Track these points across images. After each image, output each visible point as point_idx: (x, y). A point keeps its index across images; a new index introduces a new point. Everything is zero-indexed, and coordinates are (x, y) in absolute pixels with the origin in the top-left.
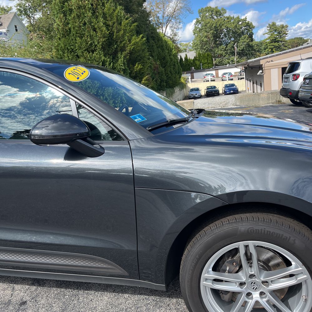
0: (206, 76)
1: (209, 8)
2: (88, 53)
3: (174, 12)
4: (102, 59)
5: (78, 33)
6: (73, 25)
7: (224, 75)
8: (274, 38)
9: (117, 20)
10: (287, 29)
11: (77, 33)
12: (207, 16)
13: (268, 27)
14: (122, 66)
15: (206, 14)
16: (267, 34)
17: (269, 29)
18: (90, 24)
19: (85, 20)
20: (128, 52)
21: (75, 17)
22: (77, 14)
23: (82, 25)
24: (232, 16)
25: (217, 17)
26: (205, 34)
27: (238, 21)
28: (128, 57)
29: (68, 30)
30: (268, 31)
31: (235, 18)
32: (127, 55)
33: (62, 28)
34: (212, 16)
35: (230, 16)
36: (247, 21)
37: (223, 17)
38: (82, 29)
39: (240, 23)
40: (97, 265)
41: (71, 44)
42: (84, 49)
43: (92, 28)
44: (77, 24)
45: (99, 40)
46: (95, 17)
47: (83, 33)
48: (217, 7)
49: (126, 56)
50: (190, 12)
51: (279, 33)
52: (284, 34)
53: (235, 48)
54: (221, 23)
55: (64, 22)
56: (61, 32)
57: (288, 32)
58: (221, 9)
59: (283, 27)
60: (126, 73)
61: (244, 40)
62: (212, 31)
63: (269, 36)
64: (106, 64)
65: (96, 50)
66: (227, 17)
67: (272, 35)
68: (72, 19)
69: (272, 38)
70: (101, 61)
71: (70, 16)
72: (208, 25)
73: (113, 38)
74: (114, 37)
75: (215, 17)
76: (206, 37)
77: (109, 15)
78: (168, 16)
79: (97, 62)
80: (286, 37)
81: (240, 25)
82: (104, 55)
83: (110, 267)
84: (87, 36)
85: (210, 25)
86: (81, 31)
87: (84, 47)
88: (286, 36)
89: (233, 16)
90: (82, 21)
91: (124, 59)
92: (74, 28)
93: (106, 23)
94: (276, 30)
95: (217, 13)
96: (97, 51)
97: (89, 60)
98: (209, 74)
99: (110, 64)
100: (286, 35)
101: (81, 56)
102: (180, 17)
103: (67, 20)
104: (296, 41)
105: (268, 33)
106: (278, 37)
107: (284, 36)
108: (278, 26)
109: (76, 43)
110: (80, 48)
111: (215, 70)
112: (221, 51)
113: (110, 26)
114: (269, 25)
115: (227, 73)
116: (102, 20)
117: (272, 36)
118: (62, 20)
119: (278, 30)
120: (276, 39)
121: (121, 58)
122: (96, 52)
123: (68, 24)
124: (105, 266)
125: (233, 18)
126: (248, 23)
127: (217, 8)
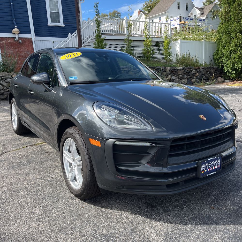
2: (240, 35)
5: (236, 19)
6: (233, 12)
21: (236, 6)
22: (238, 4)
41: (228, 28)
42: (238, 31)
44: (236, 12)
68: (233, 8)
71: (233, 5)
86: (239, 17)
92: (233, 15)
101: (235, 37)
109: (233, 26)
110: (235, 31)
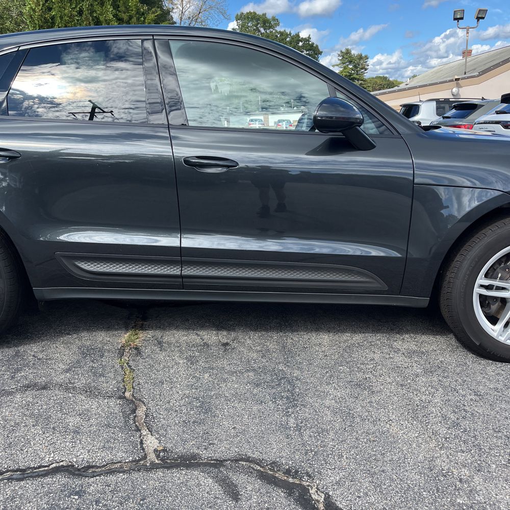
0: (252, 123)
1: (253, 14)
3: (200, 13)
6: (60, 12)
7: (280, 124)
8: (348, 74)
10: (366, 62)
12: (249, 27)
13: (339, 56)
15: (248, 24)
16: (337, 65)
17: (340, 58)
18: (91, 14)
19: (82, 6)
23: (75, 13)
24: (288, 31)
25: (265, 30)
27: (297, 40)
29: (48, 20)
30: (339, 62)
31: (292, 35)
33: (40, 15)
34: (257, 28)
35: (284, 31)
36: (310, 43)
37: (274, 31)
38: (76, 21)
39: (301, 44)
40: (352, 278)
43: (93, 20)
46: (98, 3)
48: (266, 14)
50: (224, 17)
51: (355, 66)
52: (362, 69)
55: (43, 5)
56: (36, 22)
57: (368, 67)
58: (271, 18)
59: (360, 57)
63: (341, 69)
66: (280, 32)
67: (345, 68)
69: (345, 74)
75: (262, 30)
77: (124, 3)
78: (189, 18)
80: (365, 74)
81: (301, 47)
83: (368, 280)
88: (366, 72)
89: (290, 32)
90: (76, 7)
92: (61, 18)
93: (117, 15)
94: (350, 62)
95: (265, 24)
98: (256, 120)
100: (366, 70)
102: (209, 23)
103: (49, 4)
104: (378, 82)
105: (339, 64)
106: (353, 72)
107: (362, 72)
108: (354, 55)
111: (264, 114)
113: (123, 21)
114: (341, 52)
115: (284, 121)
116: (111, 10)
117: (346, 70)
118: (39, 2)
119: (354, 62)
120: (350, 76)
123: (50, 9)
124: (362, 280)
125: (290, 34)
126: (312, 46)
127: (264, 15)
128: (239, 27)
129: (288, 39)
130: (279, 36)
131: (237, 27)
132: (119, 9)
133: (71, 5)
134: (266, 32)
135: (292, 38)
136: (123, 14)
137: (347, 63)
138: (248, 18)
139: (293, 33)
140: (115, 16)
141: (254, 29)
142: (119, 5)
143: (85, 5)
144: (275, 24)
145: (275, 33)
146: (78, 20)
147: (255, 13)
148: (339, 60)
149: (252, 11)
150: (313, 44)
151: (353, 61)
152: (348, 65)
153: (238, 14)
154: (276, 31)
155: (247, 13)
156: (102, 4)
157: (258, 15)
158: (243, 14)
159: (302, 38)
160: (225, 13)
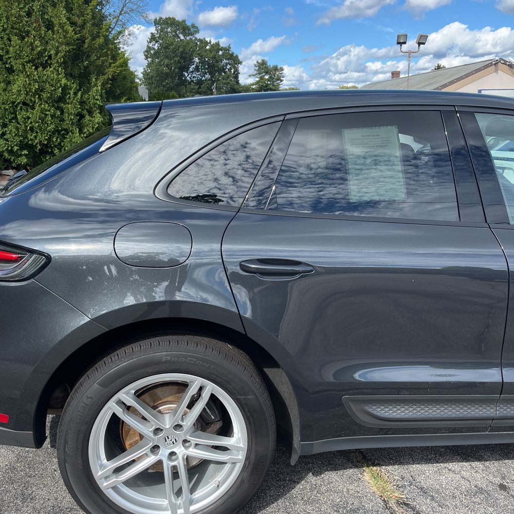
1: (172, 20)
2: (33, 68)
3: (120, 15)
4: (63, 82)
5: (16, 29)
6: (6, 11)
8: (264, 84)
9: (93, 18)
10: (281, 74)
11: (12, 28)
12: (168, 32)
14: (97, 100)
15: (167, 29)
16: (253, 75)
17: (257, 68)
18: (42, 16)
19: (31, 7)
20: (110, 77)
23: (23, 14)
24: (208, 40)
25: (184, 36)
26: (166, 61)
27: (217, 49)
28: (109, 85)
30: (255, 72)
31: (212, 43)
32: (107, 83)
34: (177, 35)
35: (204, 38)
36: (230, 52)
37: (194, 38)
38: (25, 21)
39: (221, 53)
42: (27, 59)
43: (44, 22)
44: (13, 11)
45: (58, 47)
46: (50, 4)
47: (26, 29)
49: (105, 83)
51: (271, 77)
52: (278, 80)
53: (214, 90)
54: (191, 48)
57: (283, 79)
58: (190, 25)
59: (276, 69)
60: (103, 113)
61: (226, 80)
62: (177, 59)
63: (258, 79)
64: (70, 93)
65: (50, 65)
66: (200, 39)
67: (261, 78)
69: (261, 84)
70: (61, 85)
72: (172, 47)
73: (81, 48)
74: (86, 46)
75: (182, 38)
76: (167, 66)
79: (52, 86)
81: (221, 55)
82: (65, 77)
84: (34, 37)
85: (175, 48)
86: (23, 25)
87: (27, 56)
88: (281, 83)
89: (210, 41)
90: (25, 7)
91: (102, 89)
92: (7, 18)
94: (267, 73)
95: (185, 31)
96: (52, 66)
97: (36, 81)
99: (75, 94)
100: (281, 81)
101: (19, 71)
105: (256, 74)
106: (269, 82)
107: (277, 83)
108: (270, 66)
109: (10, 45)
110: (18, 56)
112: (191, 93)
114: (258, 62)
116: (64, 12)
117: (262, 81)
120: (266, 86)
121: (96, 85)
122: (50, 67)
125: (210, 42)
126: (232, 56)
127: (184, 21)
128: (158, 31)
129: (208, 47)
130: (198, 43)
131: (156, 32)
132: (73, 12)
133: (19, 4)
134: (186, 38)
135: (212, 46)
136: (76, 18)
137: (263, 74)
138: (167, 23)
139: (213, 42)
140: (68, 19)
141: (173, 36)
142: (72, 8)
143: (36, 6)
144: (194, 31)
145: (195, 40)
146: (27, 22)
147: (174, 19)
148: (255, 70)
149: (171, 17)
150: (233, 53)
151: (269, 72)
152: (264, 76)
153: (156, 19)
154: (196, 39)
155: (166, 19)
156: (54, 5)
157: (178, 21)
158: (162, 18)
159: (222, 47)
160: (146, 17)
